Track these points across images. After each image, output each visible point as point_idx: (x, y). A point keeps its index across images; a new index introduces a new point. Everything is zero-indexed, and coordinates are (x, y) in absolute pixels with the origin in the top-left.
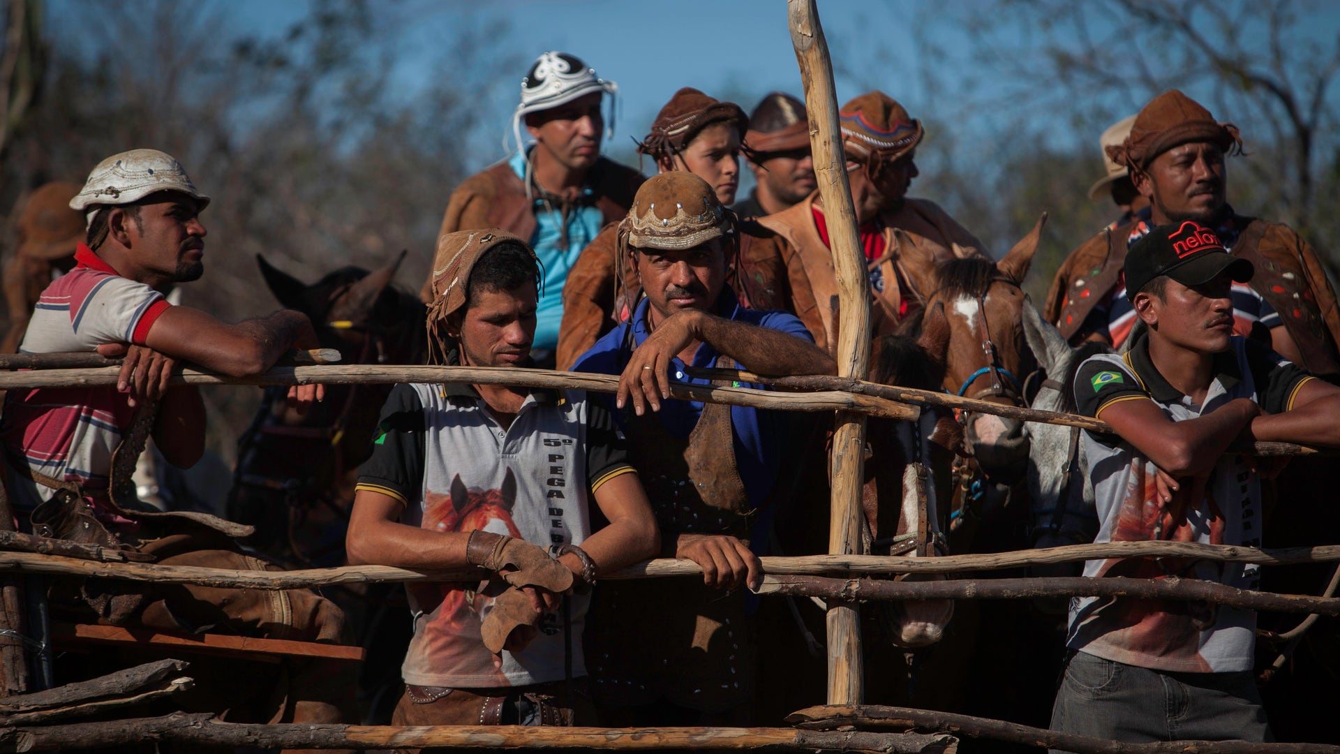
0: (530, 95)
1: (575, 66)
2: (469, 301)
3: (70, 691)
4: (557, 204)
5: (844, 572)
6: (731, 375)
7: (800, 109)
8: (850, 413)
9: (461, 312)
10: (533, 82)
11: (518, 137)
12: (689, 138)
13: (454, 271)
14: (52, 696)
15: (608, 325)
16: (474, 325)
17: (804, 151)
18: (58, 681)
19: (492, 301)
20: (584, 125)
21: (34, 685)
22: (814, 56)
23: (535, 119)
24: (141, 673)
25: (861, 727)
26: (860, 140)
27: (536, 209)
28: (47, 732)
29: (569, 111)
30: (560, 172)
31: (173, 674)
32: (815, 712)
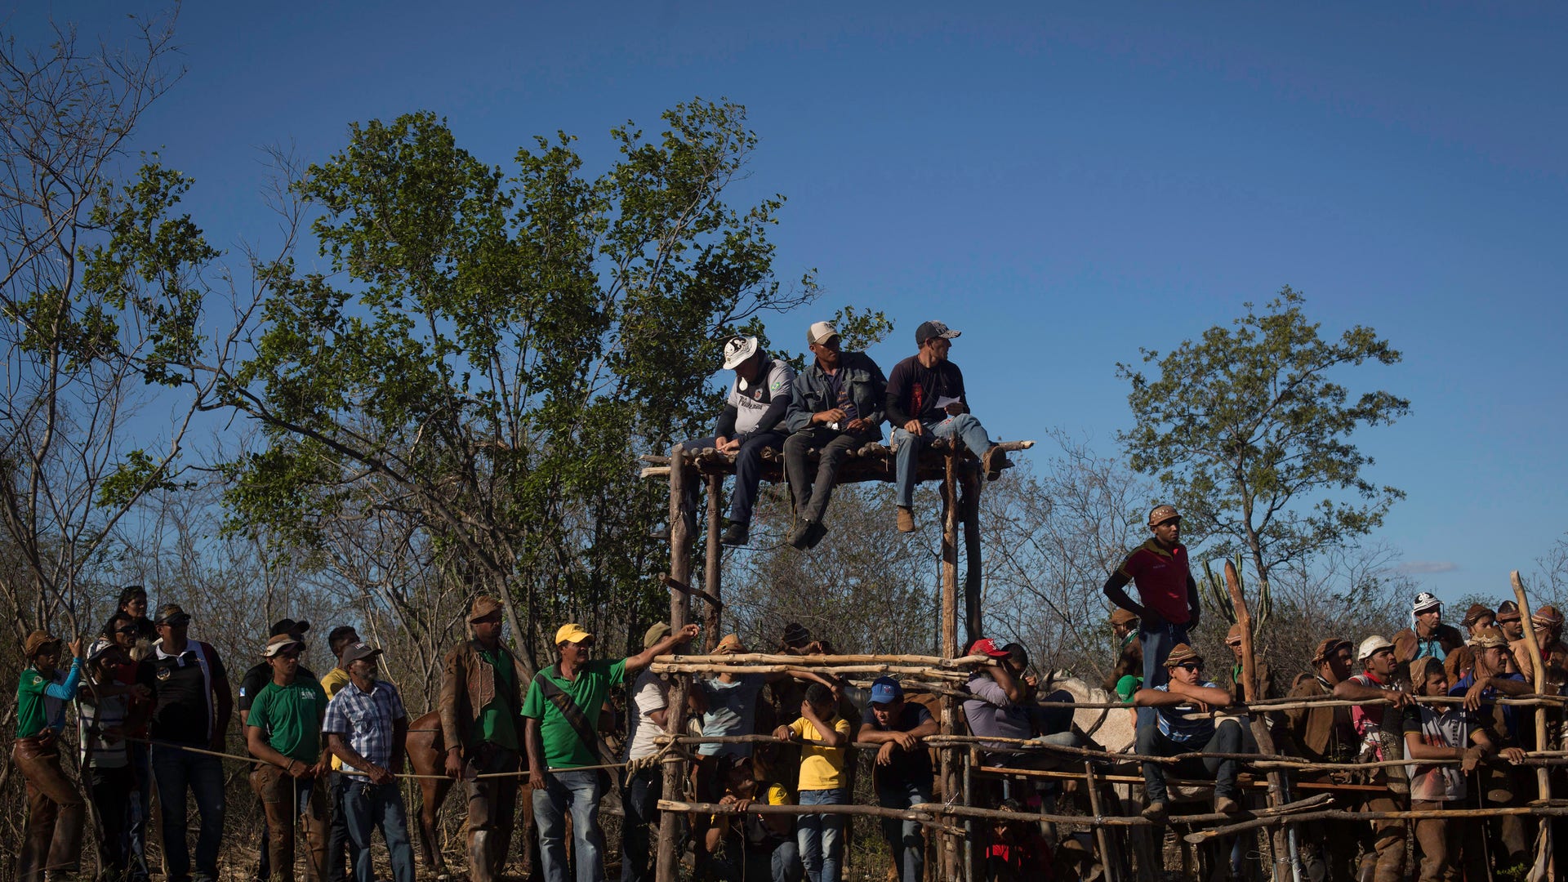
0: (1416, 606)
1: (1431, 596)
2: (1427, 679)
3: (1296, 804)
4: (1425, 640)
5: (1542, 757)
6: (1501, 695)
7: (1516, 606)
8: (1540, 705)
9: (1425, 683)
10: (1417, 601)
11: (1413, 619)
12: (1475, 621)
13: (1419, 671)
14: (1291, 805)
15: (1459, 679)
16: (1430, 685)
17: (1518, 619)
18: (1293, 800)
19: (1434, 678)
20: (1436, 614)
21: (1285, 802)
22: (1520, 592)
23: (1418, 613)
24: (1318, 797)
25: (1551, 806)
26: (1547, 620)
27: (1419, 642)
28: (1291, 817)
29: (1430, 610)
30: (1427, 630)
31: (1328, 798)
32: (1536, 802)
